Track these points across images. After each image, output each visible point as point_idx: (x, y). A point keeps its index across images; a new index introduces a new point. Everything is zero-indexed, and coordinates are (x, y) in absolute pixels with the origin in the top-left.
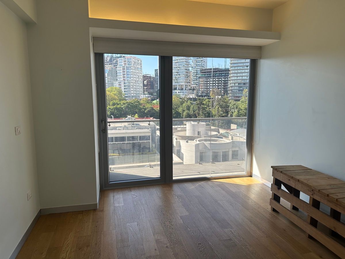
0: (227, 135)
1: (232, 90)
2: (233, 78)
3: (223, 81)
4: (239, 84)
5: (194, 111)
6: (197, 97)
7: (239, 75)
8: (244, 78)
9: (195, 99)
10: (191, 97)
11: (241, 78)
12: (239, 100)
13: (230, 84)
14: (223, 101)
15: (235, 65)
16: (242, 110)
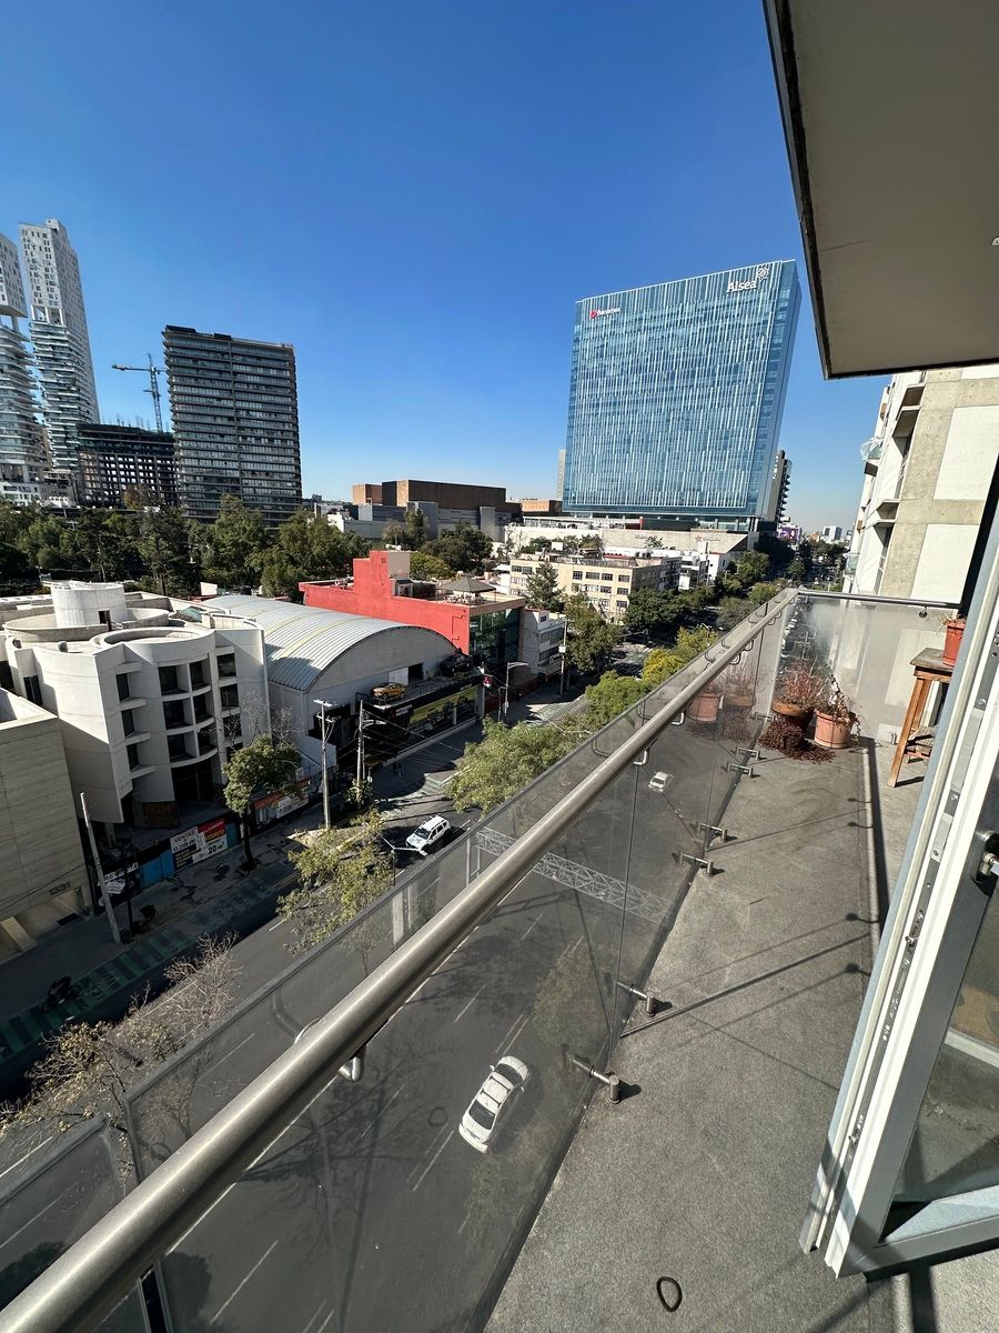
0: (195, 616)
1: (187, 493)
2: (188, 462)
3: (159, 465)
4: (205, 478)
5: (75, 549)
6: (79, 507)
7: (202, 455)
8: (216, 464)
9: (72, 513)
10: (58, 504)
11: (208, 463)
12: (213, 521)
13: (181, 476)
14: (167, 521)
15: (189, 428)
16: (224, 546)
